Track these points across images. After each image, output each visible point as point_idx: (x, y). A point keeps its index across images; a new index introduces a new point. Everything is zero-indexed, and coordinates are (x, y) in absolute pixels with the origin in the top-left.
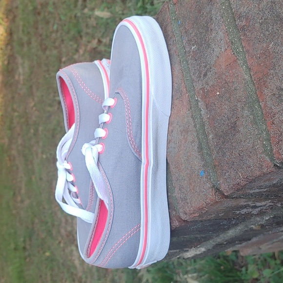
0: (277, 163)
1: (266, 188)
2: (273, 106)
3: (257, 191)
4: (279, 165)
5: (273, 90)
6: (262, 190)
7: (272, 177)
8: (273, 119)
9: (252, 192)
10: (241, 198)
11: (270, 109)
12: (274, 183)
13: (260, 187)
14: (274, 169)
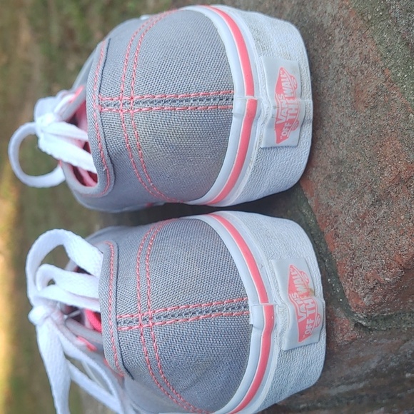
0: (360, 319)
1: (360, 380)
2: (331, 201)
3: (343, 389)
4: (364, 323)
5: (325, 169)
6: (354, 387)
7: (362, 354)
8: (335, 227)
9: (334, 392)
10: (317, 408)
11: (327, 208)
12: (373, 366)
13: (347, 380)
14: (356, 334)
